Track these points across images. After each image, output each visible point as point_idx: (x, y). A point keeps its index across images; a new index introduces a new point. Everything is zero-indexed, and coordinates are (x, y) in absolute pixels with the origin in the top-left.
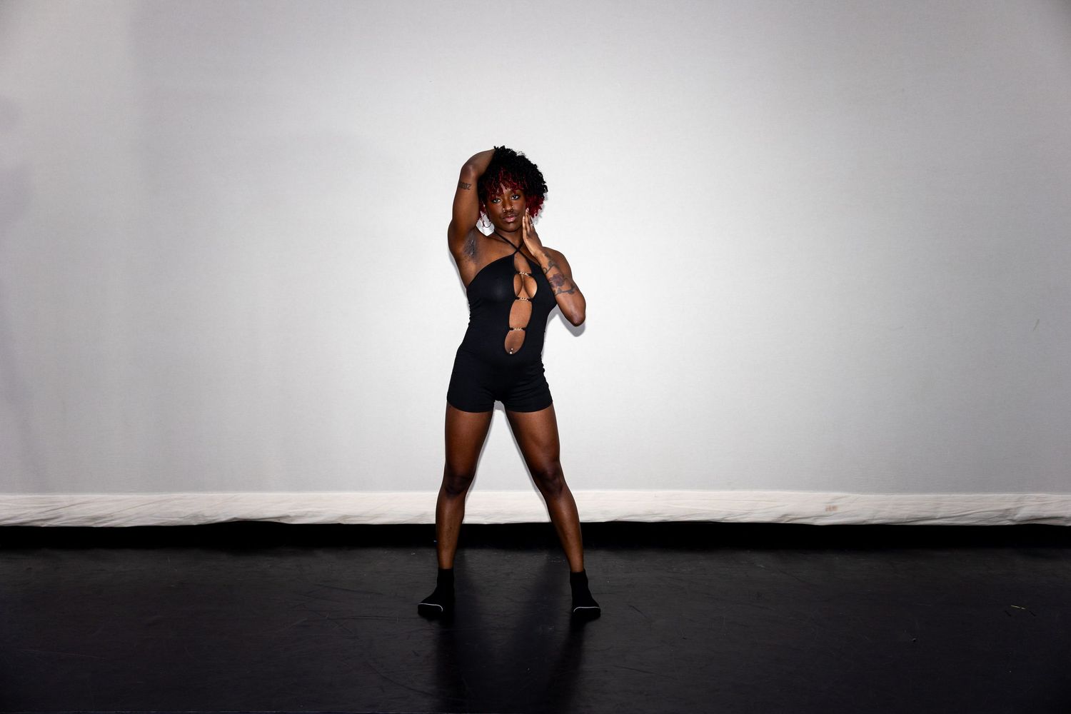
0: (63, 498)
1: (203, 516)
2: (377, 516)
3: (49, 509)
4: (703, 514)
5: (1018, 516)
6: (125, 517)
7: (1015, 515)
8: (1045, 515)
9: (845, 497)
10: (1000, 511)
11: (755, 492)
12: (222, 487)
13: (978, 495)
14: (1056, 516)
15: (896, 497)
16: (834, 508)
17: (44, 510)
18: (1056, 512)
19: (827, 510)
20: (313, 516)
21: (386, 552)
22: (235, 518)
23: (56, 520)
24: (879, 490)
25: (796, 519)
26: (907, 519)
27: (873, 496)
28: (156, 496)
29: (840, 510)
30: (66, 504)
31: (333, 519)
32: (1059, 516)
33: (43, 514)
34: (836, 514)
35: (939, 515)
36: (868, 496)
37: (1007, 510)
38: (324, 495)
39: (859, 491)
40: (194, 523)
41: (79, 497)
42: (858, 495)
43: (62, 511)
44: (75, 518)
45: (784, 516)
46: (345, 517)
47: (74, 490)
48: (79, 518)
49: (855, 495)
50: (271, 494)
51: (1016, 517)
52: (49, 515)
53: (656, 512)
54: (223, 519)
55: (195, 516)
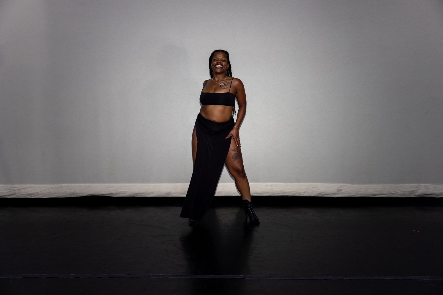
0: (17, 186)
1: (77, 194)
2: (150, 193)
3: (10, 190)
4: (287, 192)
5: (417, 193)
6: (43, 194)
7: (416, 193)
8: (428, 193)
9: (346, 185)
10: (409, 191)
11: (308, 184)
12: (85, 182)
13: (400, 185)
14: (432, 193)
15: (366, 186)
16: (341, 190)
17: (9, 191)
18: (433, 192)
19: (338, 191)
20: (123, 193)
21: (153, 209)
22: (90, 194)
23: (14, 195)
24: (359, 183)
25: (325, 195)
26: (371, 195)
27: (357, 185)
28: (56, 185)
29: (343, 191)
30: (18, 188)
31: (131, 195)
32: (434, 193)
33: (8, 193)
34: (341, 192)
35: (384, 193)
36: (355, 185)
37: (413, 191)
38: (128, 185)
39: (351, 183)
40: (73, 196)
41: (24, 186)
42: (351, 185)
43: (17, 192)
44: (21, 195)
45: (320, 193)
46: (137, 194)
47: (21, 182)
48: (24, 194)
49: (349, 185)
50: (105, 184)
51: (416, 194)
52: (11, 193)
53: (266, 192)
54: (85, 195)
55: (73, 194)
